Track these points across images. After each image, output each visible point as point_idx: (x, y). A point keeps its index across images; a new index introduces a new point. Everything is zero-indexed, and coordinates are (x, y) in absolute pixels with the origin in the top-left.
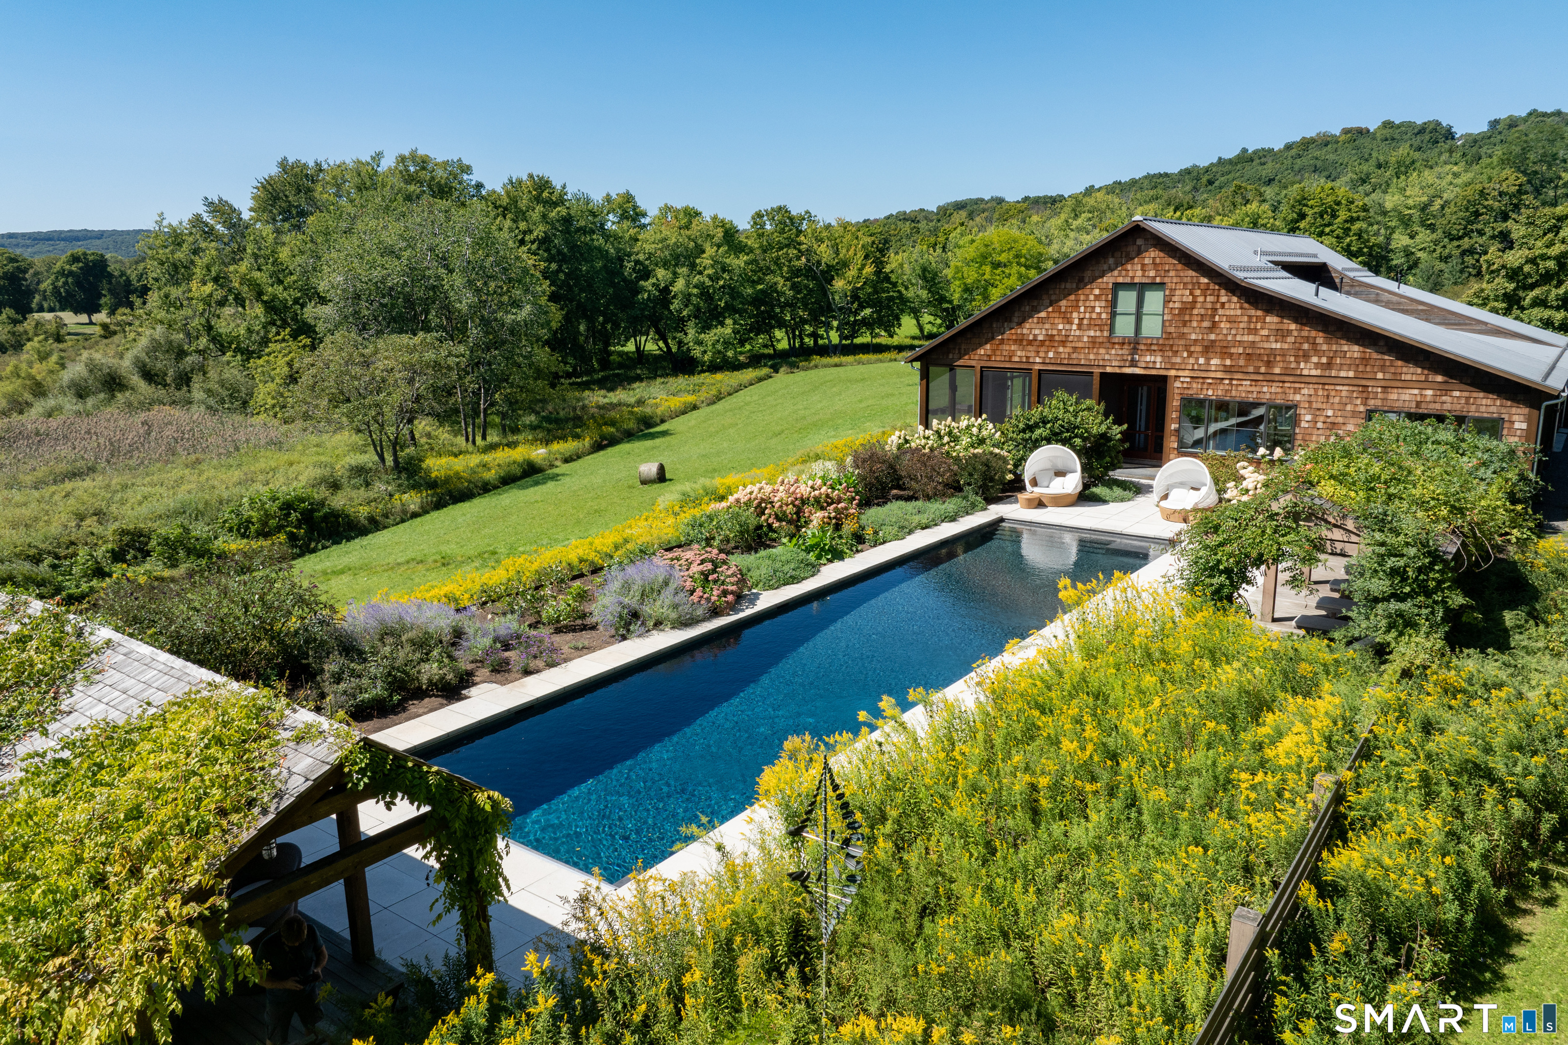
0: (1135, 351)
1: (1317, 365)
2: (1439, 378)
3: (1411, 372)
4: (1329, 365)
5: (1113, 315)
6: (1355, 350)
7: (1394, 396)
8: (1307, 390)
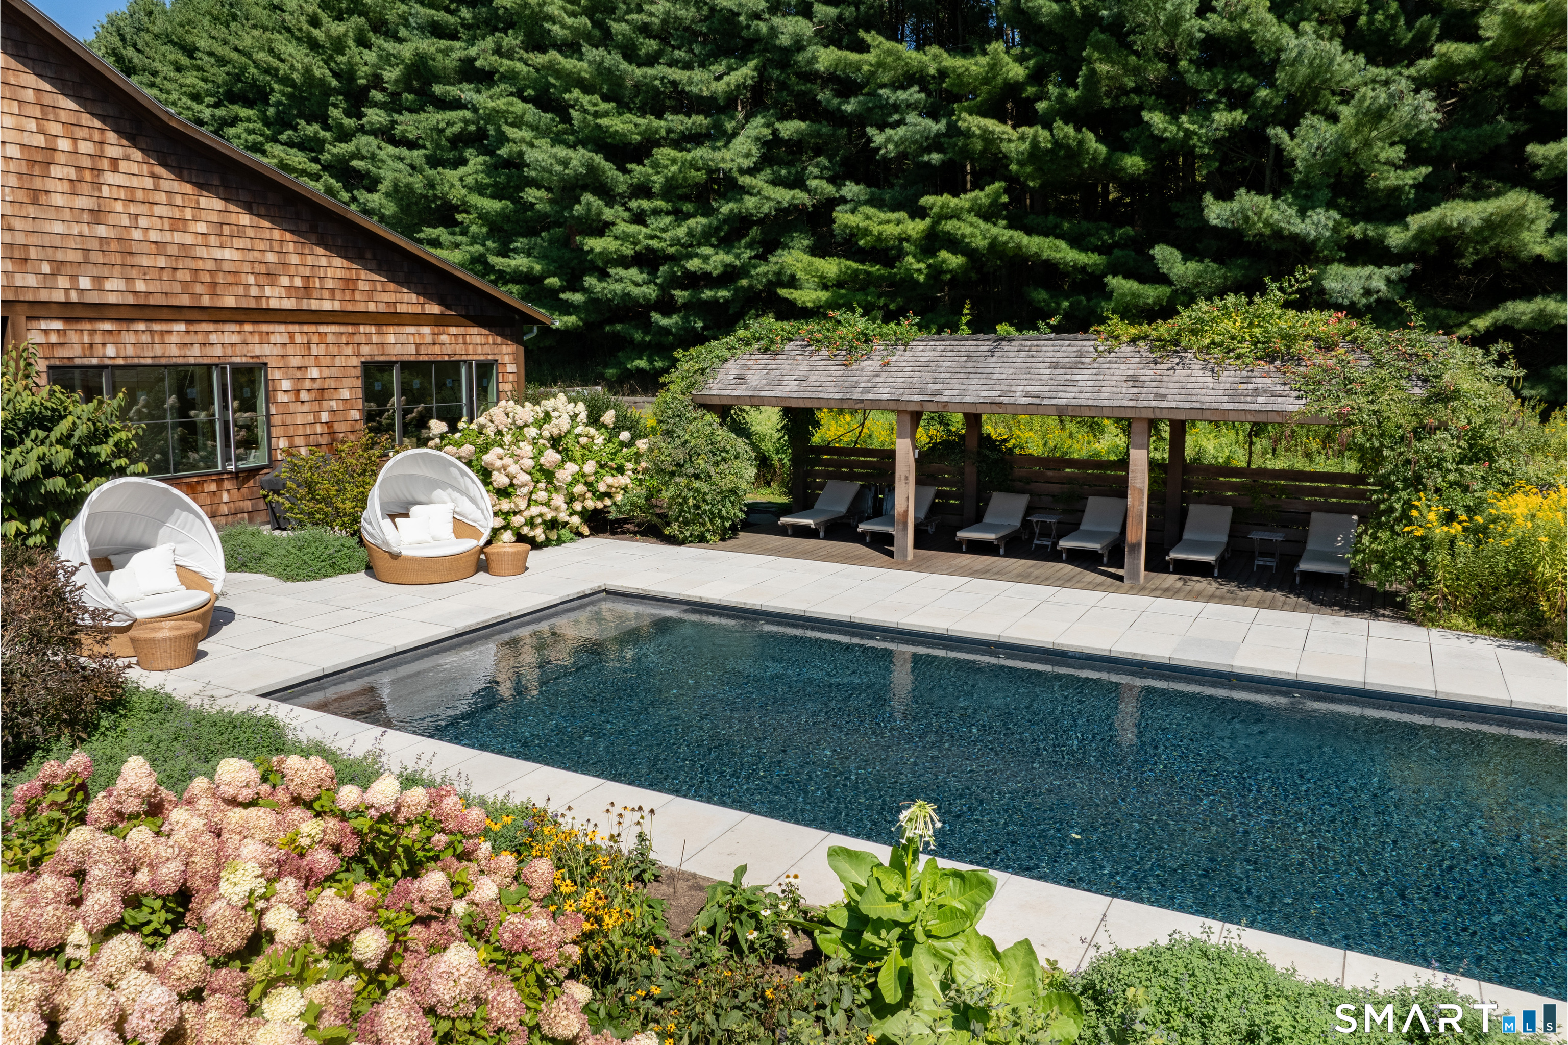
1: (290, 291)
2: (435, 308)
3: (407, 300)
7: (391, 339)
8: (279, 332)
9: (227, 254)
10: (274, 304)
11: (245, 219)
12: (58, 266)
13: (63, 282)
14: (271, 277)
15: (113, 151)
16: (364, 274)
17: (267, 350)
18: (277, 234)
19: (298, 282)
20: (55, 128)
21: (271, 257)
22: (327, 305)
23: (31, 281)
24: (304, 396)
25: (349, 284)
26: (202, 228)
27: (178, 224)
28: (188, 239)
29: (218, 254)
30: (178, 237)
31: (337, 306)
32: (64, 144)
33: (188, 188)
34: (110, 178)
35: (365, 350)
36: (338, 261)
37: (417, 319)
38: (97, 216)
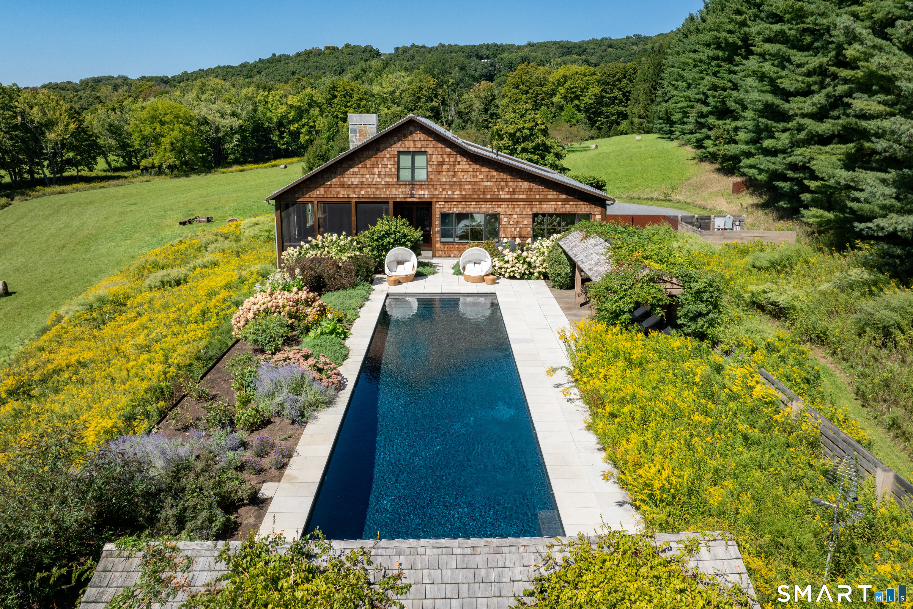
0: (412, 189)
1: (509, 193)
2: (564, 196)
3: (552, 194)
4: (514, 192)
5: (398, 169)
6: (525, 184)
7: (545, 206)
8: (504, 205)
9: (489, 183)
10: (503, 196)
11: (495, 173)
12: (444, 189)
13: (444, 193)
14: (503, 189)
15: (459, 160)
16: (535, 186)
17: (500, 209)
18: (505, 177)
19: (511, 190)
20: (445, 156)
21: (502, 183)
22: (521, 196)
23: (437, 193)
24: (511, 223)
25: (530, 190)
26: (482, 177)
27: (475, 176)
28: (478, 180)
29: (486, 183)
30: (475, 180)
31: (524, 196)
32: (447, 160)
33: (478, 167)
34: (458, 166)
35: (534, 210)
36: (526, 183)
37: (556, 200)
38: (454, 176)
